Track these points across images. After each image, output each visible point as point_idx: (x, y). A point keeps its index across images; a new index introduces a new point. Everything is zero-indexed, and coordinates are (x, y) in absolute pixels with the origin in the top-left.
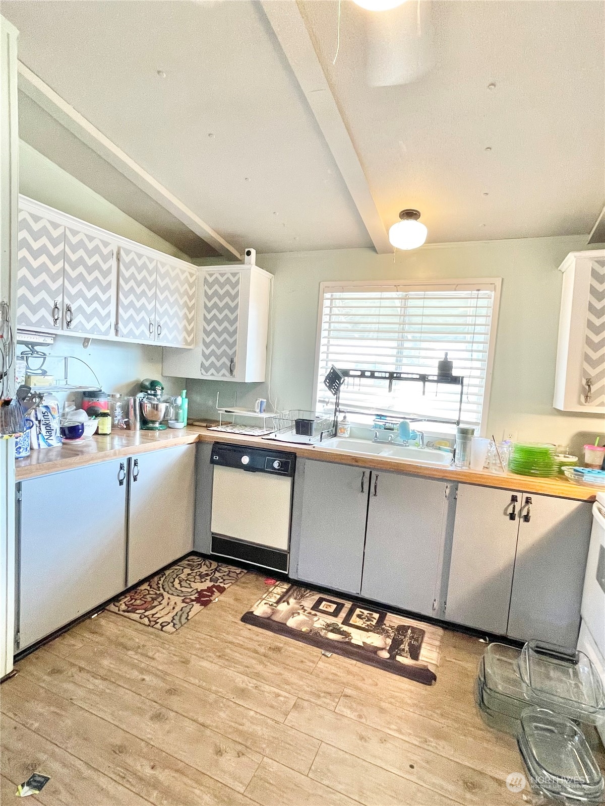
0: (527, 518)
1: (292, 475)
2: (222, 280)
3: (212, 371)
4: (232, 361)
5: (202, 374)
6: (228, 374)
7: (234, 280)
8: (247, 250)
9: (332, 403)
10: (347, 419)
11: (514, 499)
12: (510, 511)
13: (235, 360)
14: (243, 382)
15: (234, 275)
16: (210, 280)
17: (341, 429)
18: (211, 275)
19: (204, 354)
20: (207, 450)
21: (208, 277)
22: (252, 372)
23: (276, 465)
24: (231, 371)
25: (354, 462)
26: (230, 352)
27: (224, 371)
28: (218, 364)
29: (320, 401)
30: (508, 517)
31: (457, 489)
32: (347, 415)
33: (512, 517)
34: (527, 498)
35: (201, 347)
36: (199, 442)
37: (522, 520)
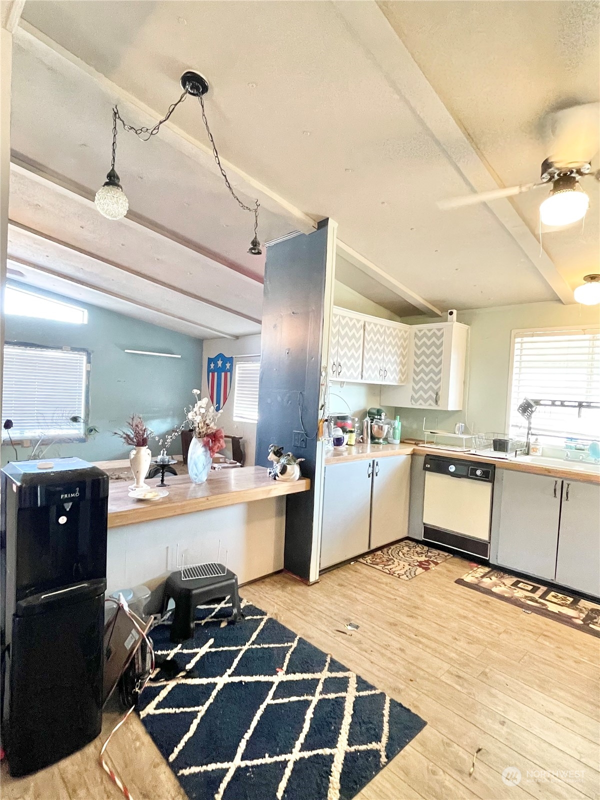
1: (492, 481)
2: (429, 334)
3: (421, 401)
4: (437, 394)
5: (412, 404)
6: (433, 404)
7: (439, 334)
8: (449, 311)
9: (524, 427)
10: (538, 441)
13: (440, 393)
14: (446, 410)
15: (439, 330)
16: (420, 334)
17: (533, 448)
18: (420, 331)
19: (413, 389)
20: (421, 461)
21: (418, 333)
22: (452, 403)
23: (478, 472)
24: (436, 402)
25: (547, 473)
26: (436, 387)
27: (430, 402)
28: (426, 396)
29: (512, 426)
32: (538, 437)
35: (412, 384)
36: (413, 455)
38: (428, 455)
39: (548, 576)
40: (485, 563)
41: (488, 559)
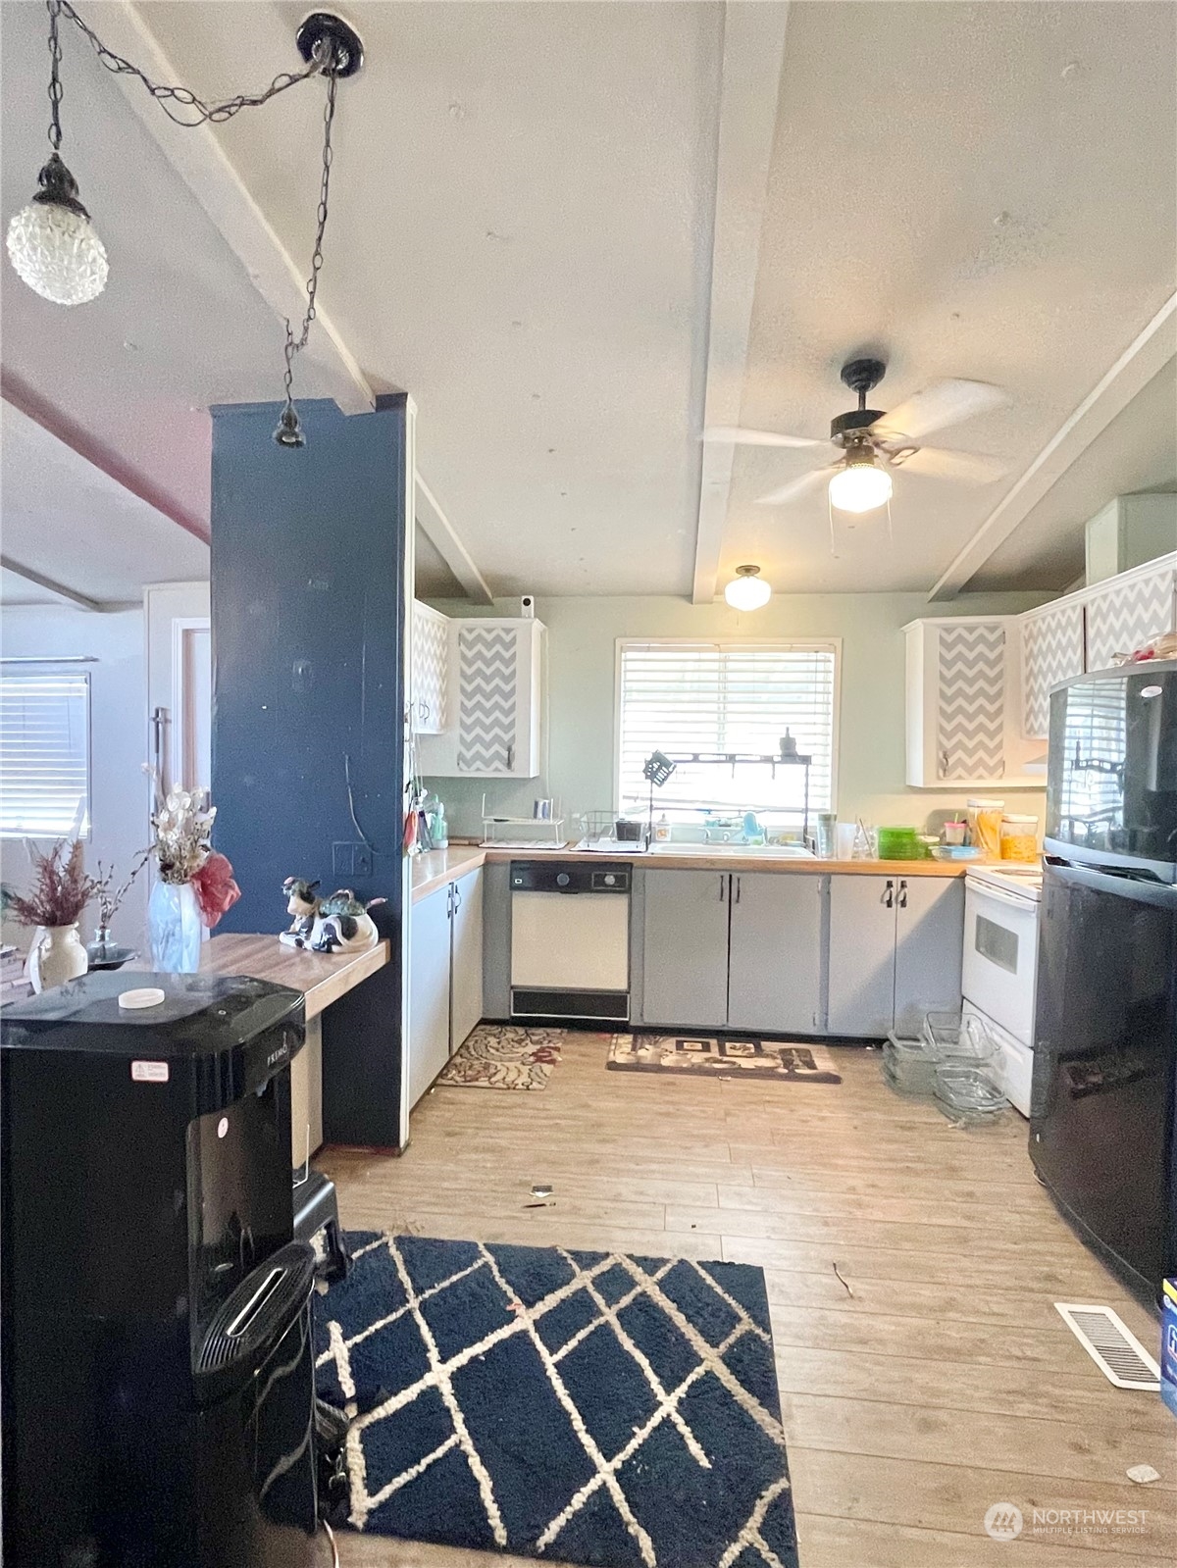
0: (903, 904)
1: (628, 891)
2: (489, 637)
3: (478, 764)
4: (509, 750)
5: (461, 770)
6: (501, 766)
7: (508, 638)
8: (524, 598)
9: (643, 799)
10: (666, 818)
11: (890, 885)
12: (887, 898)
13: (514, 747)
14: (527, 776)
15: (508, 631)
16: (470, 637)
17: (660, 831)
18: (470, 631)
19: (462, 740)
20: (501, 874)
21: (465, 633)
22: (531, 765)
23: (610, 880)
24: (509, 764)
25: (709, 865)
26: (506, 737)
27: (497, 764)
28: (487, 754)
29: (624, 797)
30: (885, 905)
31: (829, 882)
32: (665, 812)
33: (889, 904)
34: (902, 882)
35: (458, 731)
36: (487, 865)
37: (899, 906)
38: (513, 862)
39: (715, 1021)
40: (623, 1028)
41: (627, 1019)
